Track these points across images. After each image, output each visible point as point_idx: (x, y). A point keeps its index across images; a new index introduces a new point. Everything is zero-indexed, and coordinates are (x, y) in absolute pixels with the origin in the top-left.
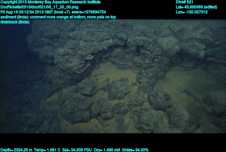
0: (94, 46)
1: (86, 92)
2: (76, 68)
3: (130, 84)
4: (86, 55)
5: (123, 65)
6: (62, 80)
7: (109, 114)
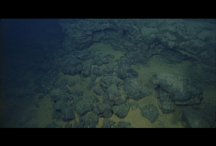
0: (95, 25)
1: (79, 56)
2: (78, 38)
3: (114, 60)
4: (87, 31)
5: (116, 47)
6: (71, 48)
7: (87, 72)
